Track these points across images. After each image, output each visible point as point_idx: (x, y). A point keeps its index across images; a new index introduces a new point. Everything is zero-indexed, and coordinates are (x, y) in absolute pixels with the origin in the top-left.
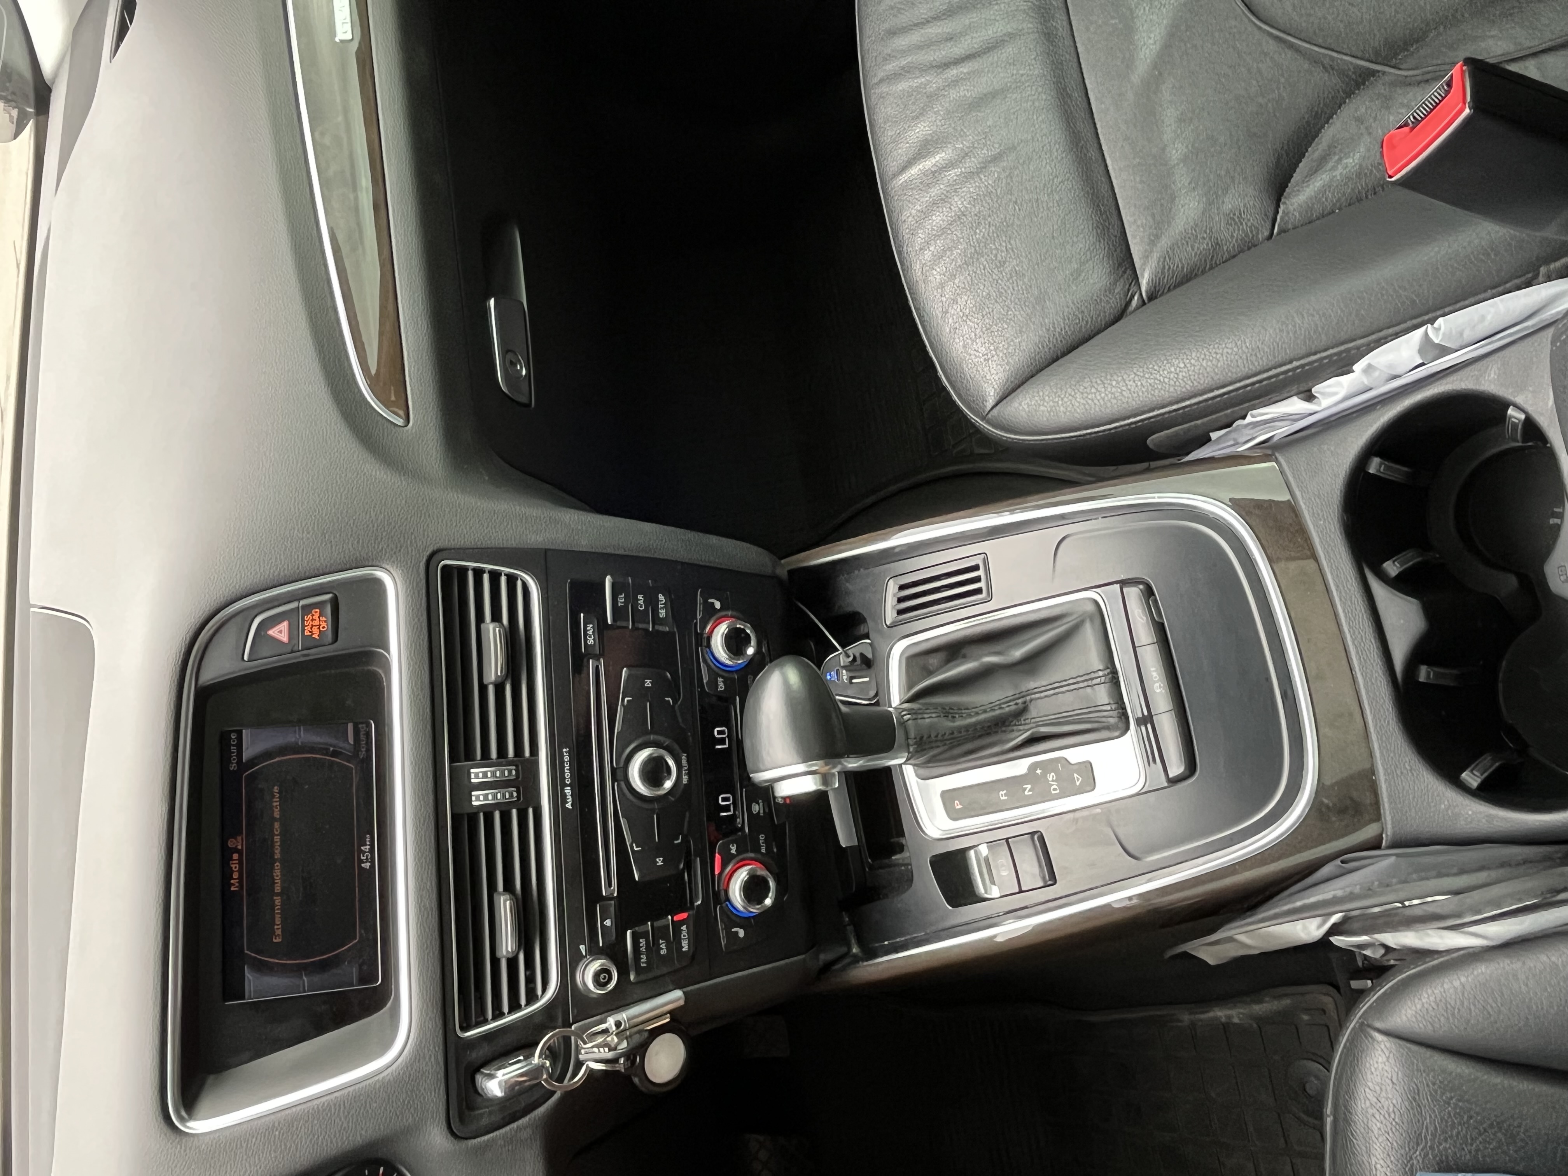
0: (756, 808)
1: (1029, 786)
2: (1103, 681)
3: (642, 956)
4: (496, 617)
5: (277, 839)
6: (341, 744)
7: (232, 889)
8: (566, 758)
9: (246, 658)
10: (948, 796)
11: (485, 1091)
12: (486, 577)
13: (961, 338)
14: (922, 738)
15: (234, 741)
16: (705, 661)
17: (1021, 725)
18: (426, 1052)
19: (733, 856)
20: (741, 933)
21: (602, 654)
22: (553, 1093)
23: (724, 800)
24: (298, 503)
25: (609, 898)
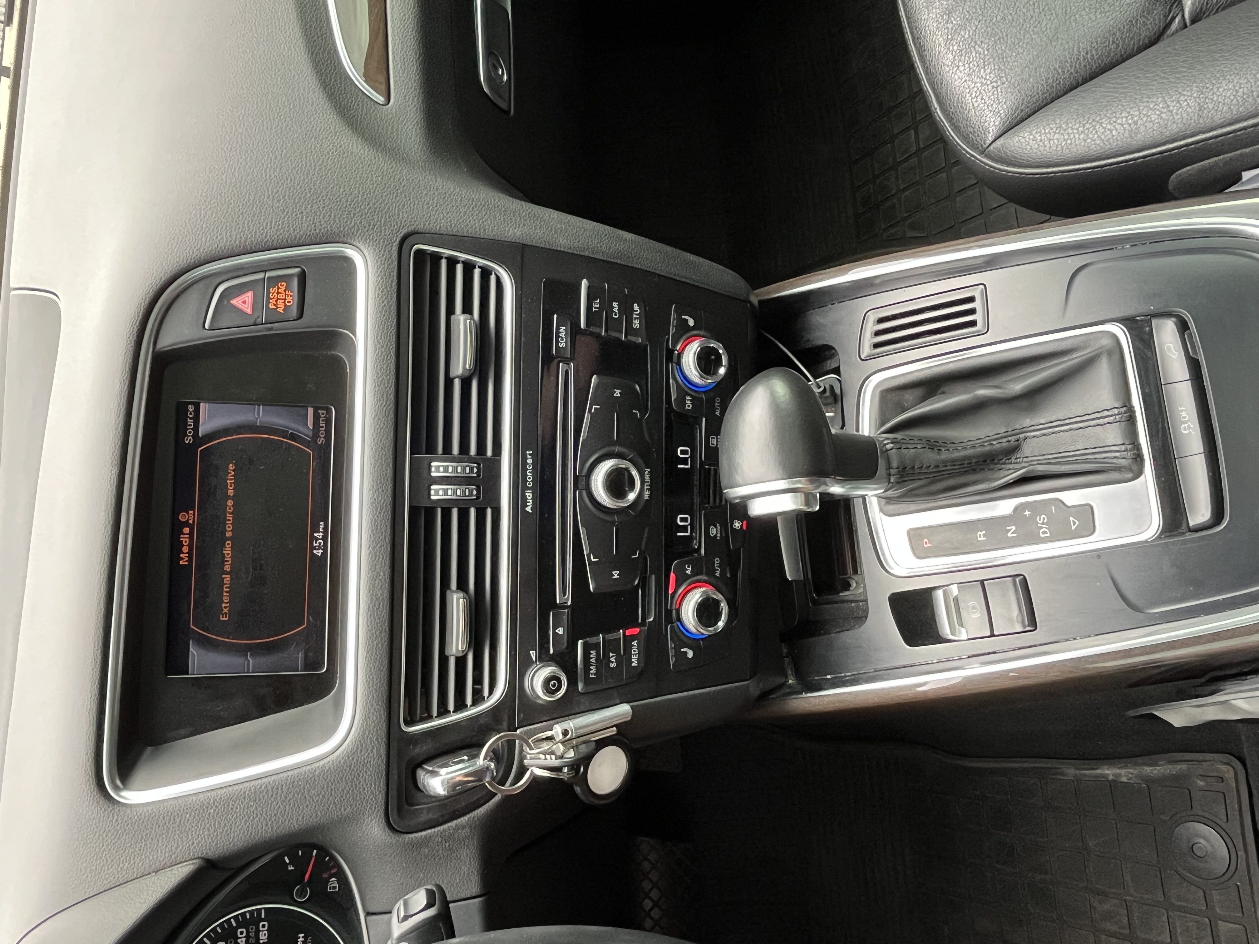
0: (713, 531)
1: (1014, 528)
2: (1118, 420)
3: (591, 667)
4: (467, 309)
5: (229, 517)
6: (301, 428)
7: (181, 563)
8: (530, 461)
9: (207, 326)
10: (915, 535)
11: (427, 788)
12: (459, 268)
13: (967, 66)
14: (905, 468)
15: (191, 414)
16: (675, 379)
17: (1011, 463)
18: (369, 743)
19: (688, 577)
20: (690, 654)
21: (572, 359)
22: (495, 794)
23: (682, 520)
24: (270, 170)
25: (563, 606)
